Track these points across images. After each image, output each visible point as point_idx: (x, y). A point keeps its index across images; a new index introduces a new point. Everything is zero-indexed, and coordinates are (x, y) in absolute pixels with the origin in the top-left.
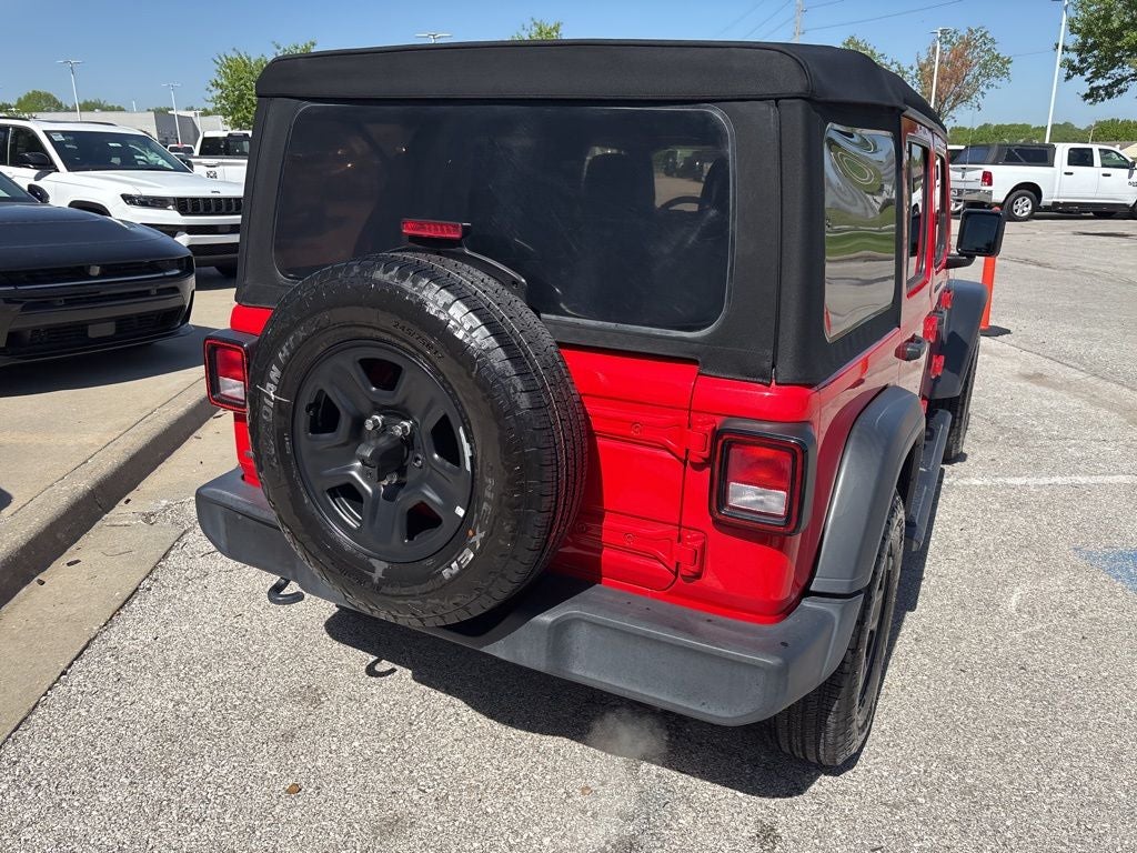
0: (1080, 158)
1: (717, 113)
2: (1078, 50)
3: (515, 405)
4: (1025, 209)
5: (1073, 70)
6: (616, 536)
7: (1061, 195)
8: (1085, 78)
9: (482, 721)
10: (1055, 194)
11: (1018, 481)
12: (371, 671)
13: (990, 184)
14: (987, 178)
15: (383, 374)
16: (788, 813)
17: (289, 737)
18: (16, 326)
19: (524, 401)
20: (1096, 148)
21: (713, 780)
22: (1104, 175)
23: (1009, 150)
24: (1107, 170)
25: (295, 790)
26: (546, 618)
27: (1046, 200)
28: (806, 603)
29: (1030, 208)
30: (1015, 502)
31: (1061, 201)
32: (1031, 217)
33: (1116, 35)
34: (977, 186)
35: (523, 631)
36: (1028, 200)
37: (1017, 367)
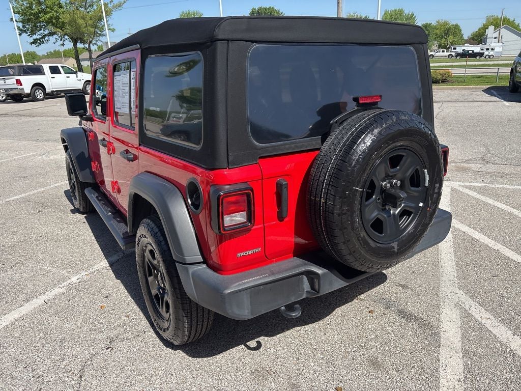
0: (55, 70)
2: (22, 22)
4: (41, 95)
5: (22, 31)
7: (53, 87)
8: (27, 34)
10: (51, 87)
13: (21, 85)
14: (19, 82)
20: (59, 66)
22: (52, 78)
23: (24, 69)
24: (68, 75)
27: (48, 90)
29: (43, 94)
31: (54, 90)
32: (45, 98)
33: (37, 16)
34: (15, 86)
36: (40, 91)
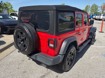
1: (49, 11)
3: (29, 36)
6: (42, 48)
9: (36, 64)
11: (98, 47)
12: (29, 59)
15: (22, 33)
16: (60, 75)
17: (20, 64)
18: (10, 29)
19: (30, 36)
21: (54, 71)
25: (19, 68)
26: (35, 55)
28: (58, 55)
30: (97, 49)
35: (33, 56)
37: (104, 36)
